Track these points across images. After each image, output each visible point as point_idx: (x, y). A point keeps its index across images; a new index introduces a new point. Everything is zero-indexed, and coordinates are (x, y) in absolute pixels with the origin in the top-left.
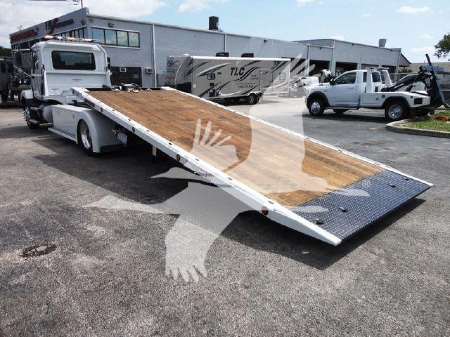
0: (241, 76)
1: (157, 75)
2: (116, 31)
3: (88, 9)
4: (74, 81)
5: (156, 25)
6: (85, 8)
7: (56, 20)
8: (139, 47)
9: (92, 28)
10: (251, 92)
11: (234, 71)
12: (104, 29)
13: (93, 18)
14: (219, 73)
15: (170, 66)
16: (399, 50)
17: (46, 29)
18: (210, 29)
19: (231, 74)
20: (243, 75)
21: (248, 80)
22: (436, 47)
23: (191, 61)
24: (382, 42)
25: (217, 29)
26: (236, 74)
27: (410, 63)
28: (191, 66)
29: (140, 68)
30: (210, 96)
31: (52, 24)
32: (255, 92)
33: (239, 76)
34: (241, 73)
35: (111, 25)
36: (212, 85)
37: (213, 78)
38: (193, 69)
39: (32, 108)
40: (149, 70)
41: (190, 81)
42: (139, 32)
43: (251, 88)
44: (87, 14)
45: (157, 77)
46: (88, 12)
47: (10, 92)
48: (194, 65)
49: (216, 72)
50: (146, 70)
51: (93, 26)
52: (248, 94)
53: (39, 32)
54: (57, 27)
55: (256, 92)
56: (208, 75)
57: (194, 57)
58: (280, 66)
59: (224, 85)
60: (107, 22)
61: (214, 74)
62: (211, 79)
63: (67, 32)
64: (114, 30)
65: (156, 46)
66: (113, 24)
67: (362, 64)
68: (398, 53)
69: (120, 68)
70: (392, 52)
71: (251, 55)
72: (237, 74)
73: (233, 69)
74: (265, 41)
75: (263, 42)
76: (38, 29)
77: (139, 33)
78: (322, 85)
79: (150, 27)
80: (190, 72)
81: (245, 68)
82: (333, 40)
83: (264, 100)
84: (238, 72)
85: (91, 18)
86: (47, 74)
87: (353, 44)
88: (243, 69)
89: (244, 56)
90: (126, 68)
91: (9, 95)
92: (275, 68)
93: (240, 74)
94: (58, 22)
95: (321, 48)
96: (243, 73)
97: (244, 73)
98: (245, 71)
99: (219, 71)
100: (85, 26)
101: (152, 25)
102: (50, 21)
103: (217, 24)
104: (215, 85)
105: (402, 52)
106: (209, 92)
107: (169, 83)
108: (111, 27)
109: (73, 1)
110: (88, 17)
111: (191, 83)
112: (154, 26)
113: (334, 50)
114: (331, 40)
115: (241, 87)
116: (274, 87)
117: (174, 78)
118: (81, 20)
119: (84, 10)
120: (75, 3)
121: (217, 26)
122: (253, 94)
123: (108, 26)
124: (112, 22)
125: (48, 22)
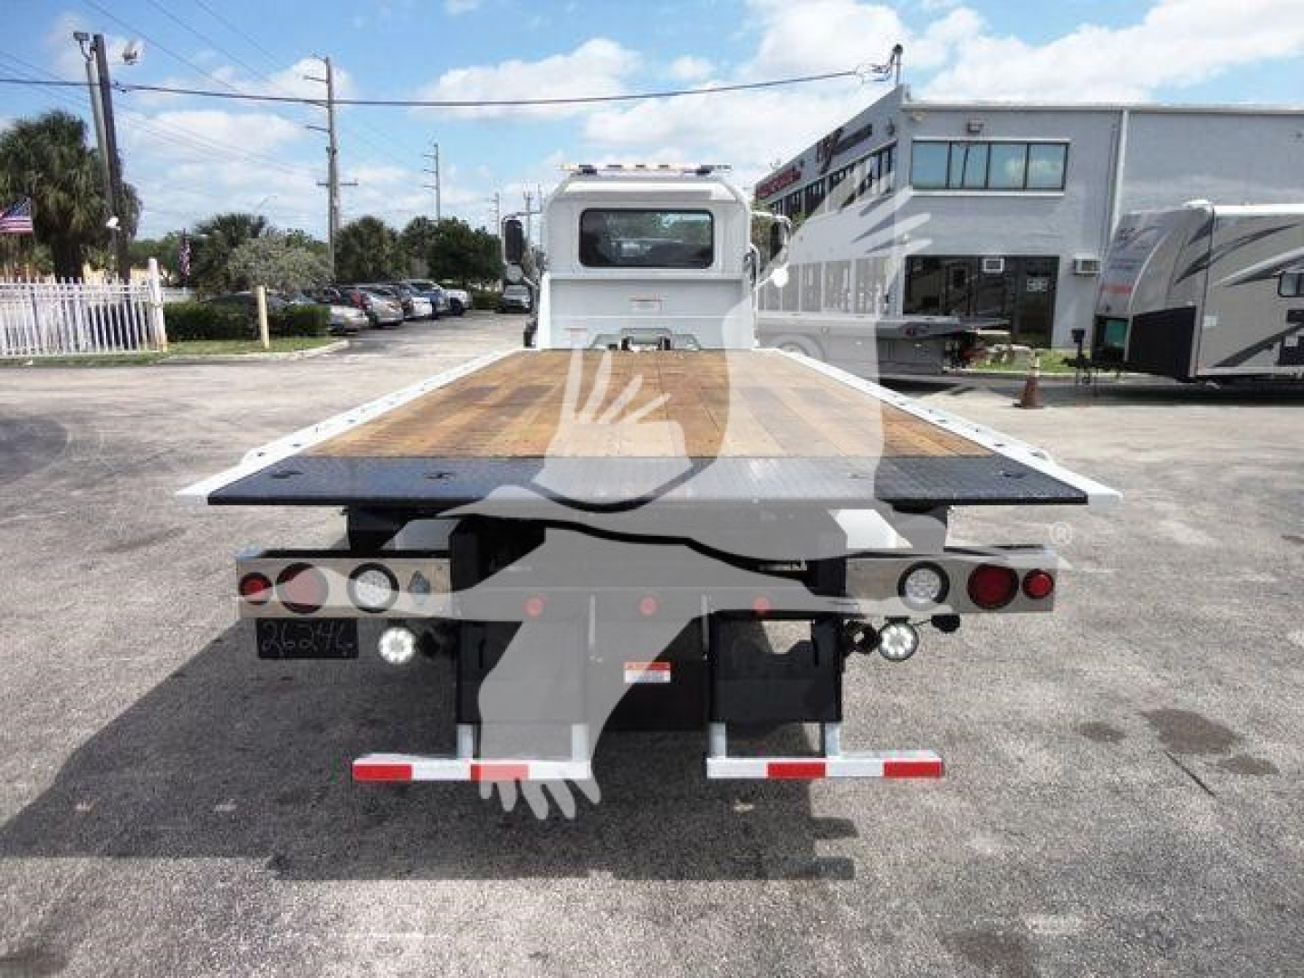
2: (990, 143)
3: (909, 86)
5: (1136, 112)
6: (903, 87)
7: (840, 131)
8: (1062, 188)
9: (916, 143)
12: (950, 143)
15: (1122, 247)
17: (818, 160)
23: (1209, 225)
28: (1202, 247)
29: (1054, 260)
30: (1279, 361)
31: (829, 145)
35: (973, 128)
36: (1298, 316)
38: (1207, 256)
40: (1086, 263)
41: (1190, 304)
42: (1066, 140)
44: (905, 102)
46: (908, 95)
48: (1218, 238)
50: (1075, 262)
51: (918, 138)
53: (804, 171)
54: (837, 153)
56: (1280, 277)
57: (1221, 210)
60: (960, 122)
62: (1297, 295)
63: (854, 164)
64: (984, 143)
66: (981, 126)
69: (985, 262)
76: (802, 163)
77: (1067, 145)
79: (1111, 120)
80: (1197, 267)
85: (914, 114)
90: (1006, 258)
94: (842, 138)
100: (894, 140)
101: (1120, 112)
102: (827, 140)
106: (1277, 346)
107: (1108, 309)
108: (976, 133)
109: (875, 71)
110: (905, 110)
111: (1193, 310)
112: (1126, 114)
117: (1128, 290)
118: (887, 123)
119: (897, 94)
120: (881, 76)
123: (963, 131)
124: (977, 120)
125: (823, 140)
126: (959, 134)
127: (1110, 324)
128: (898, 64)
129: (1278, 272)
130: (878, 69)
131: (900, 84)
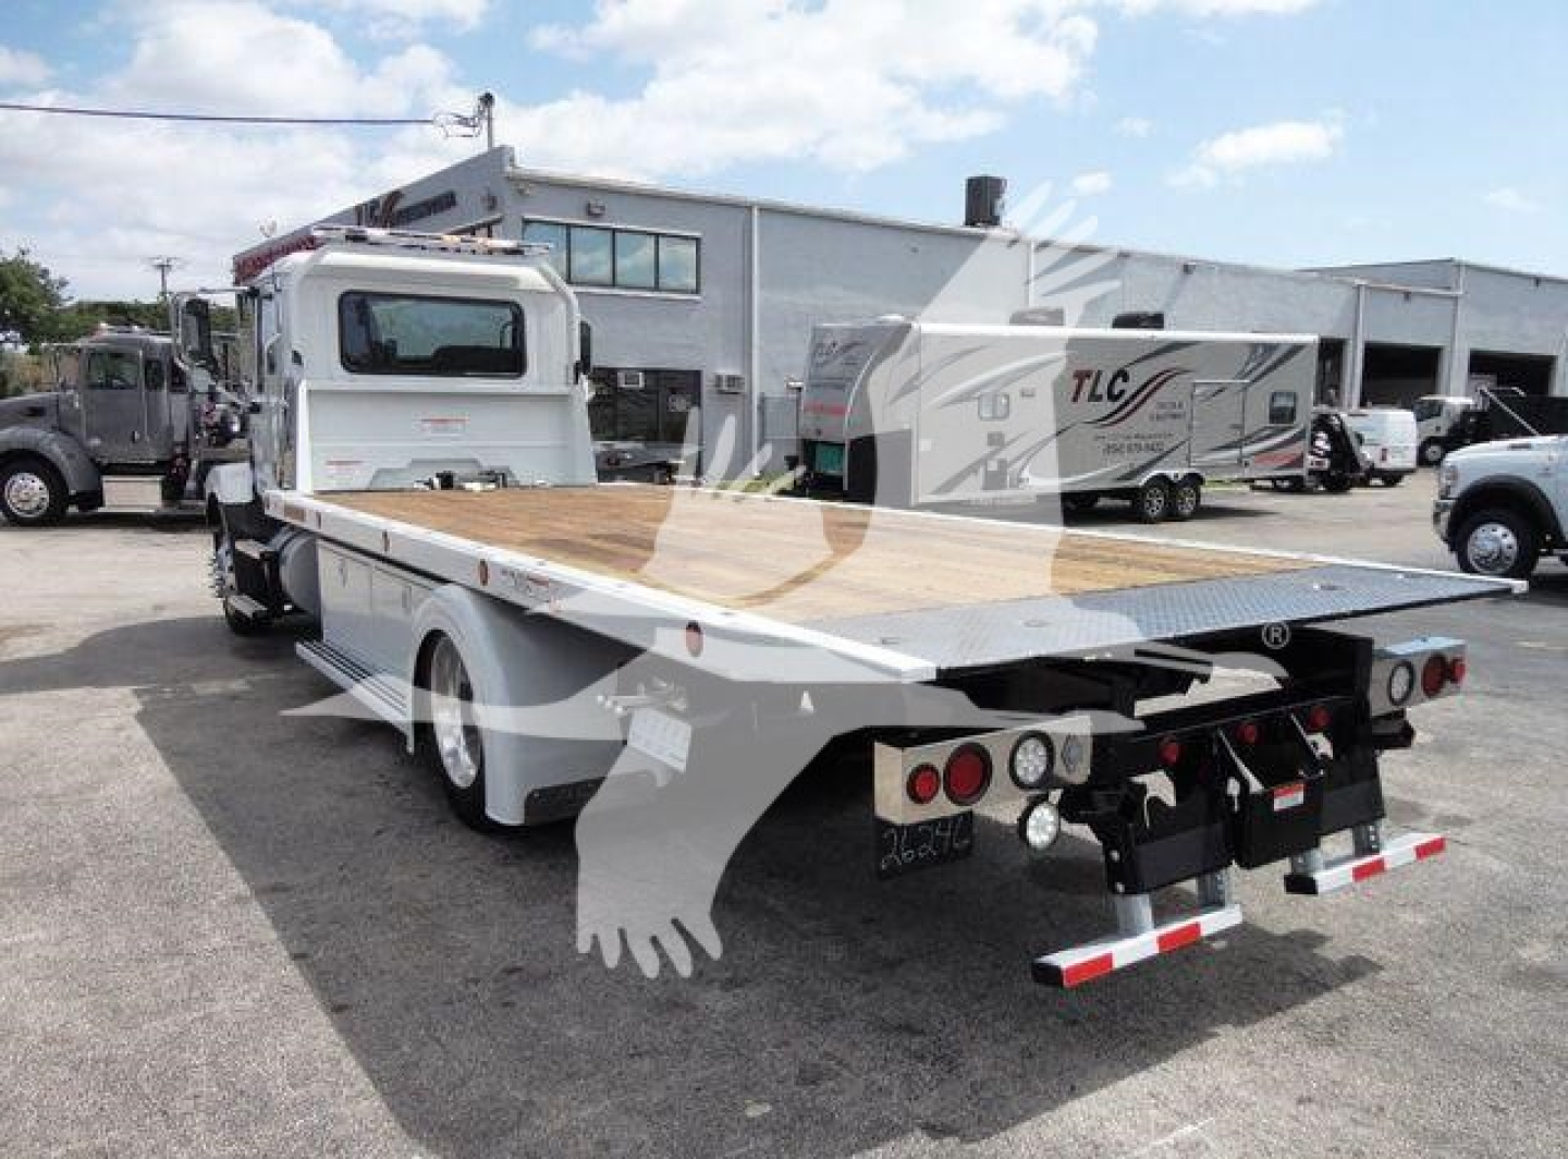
0: (1117, 404)
1: (763, 400)
2: (614, 231)
3: (512, 149)
4: (427, 425)
5: (768, 210)
6: (502, 148)
7: (395, 196)
8: (697, 291)
9: (527, 222)
10: (1155, 472)
11: (1088, 383)
12: (569, 226)
13: (527, 185)
15: (822, 365)
18: (970, 222)
19: (1075, 399)
20: (1122, 401)
21: (1141, 422)
23: (915, 344)
25: (997, 222)
26: (1094, 397)
28: (913, 365)
29: (697, 374)
30: (986, 488)
31: (379, 213)
32: (1171, 473)
33: (1107, 407)
34: (1116, 392)
35: (597, 211)
36: (996, 440)
37: (1000, 411)
38: (917, 376)
39: (240, 546)
40: (732, 380)
41: (906, 427)
42: (696, 234)
43: (1155, 455)
44: (509, 169)
45: (762, 409)
46: (512, 160)
47: (194, 464)
48: (927, 357)
49: (1014, 390)
50: (719, 378)
51: (528, 216)
52: (1142, 481)
55: (1175, 472)
56: (979, 399)
57: (926, 328)
58: (1274, 367)
60: (577, 200)
61: (1007, 397)
62: (994, 418)
64: (604, 229)
65: (762, 286)
66: (603, 208)
69: (621, 375)
71: (1156, 321)
72: (1099, 398)
73: (1081, 376)
74: (1187, 269)
75: (1178, 272)
77: (697, 240)
78: (1527, 447)
79: (742, 216)
80: (909, 387)
81: (1131, 371)
82: (1459, 266)
83: (1204, 502)
84: (1102, 389)
85: (522, 186)
86: (310, 392)
87: (1538, 280)
88: (1123, 374)
89: (1123, 322)
90: (646, 371)
91: (192, 476)
92: (1255, 374)
93: (1112, 397)
94: (401, 205)
95: (1408, 296)
96: (1122, 392)
97: (1127, 396)
98: (1132, 386)
99: (1022, 384)
100: (497, 216)
101: (749, 208)
102: (374, 204)
103: (999, 203)
104: (1006, 440)
106: (981, 470)
107: (819, 432)
108: (596, 216)
109: (460, 123)
110: (509, 179)
111: (909, 432)
112: (756, 212)
113: (1460, 302)
114: (1450, 267)
115: (1110, 449)
116: (1247, 450)
117: (841, 411)
118: (484, 193)
119: (497, 157)
120: (468, 131)
121: (998, 211)
122: (1163, 478)
123: (583, 213)
124: (597, 201)
125: (365, 205)
126: (579, 218)
127: (820, 450)
128: (490, 119)
129: (978, 394)
130: (464, 121)
131: (496, 144)
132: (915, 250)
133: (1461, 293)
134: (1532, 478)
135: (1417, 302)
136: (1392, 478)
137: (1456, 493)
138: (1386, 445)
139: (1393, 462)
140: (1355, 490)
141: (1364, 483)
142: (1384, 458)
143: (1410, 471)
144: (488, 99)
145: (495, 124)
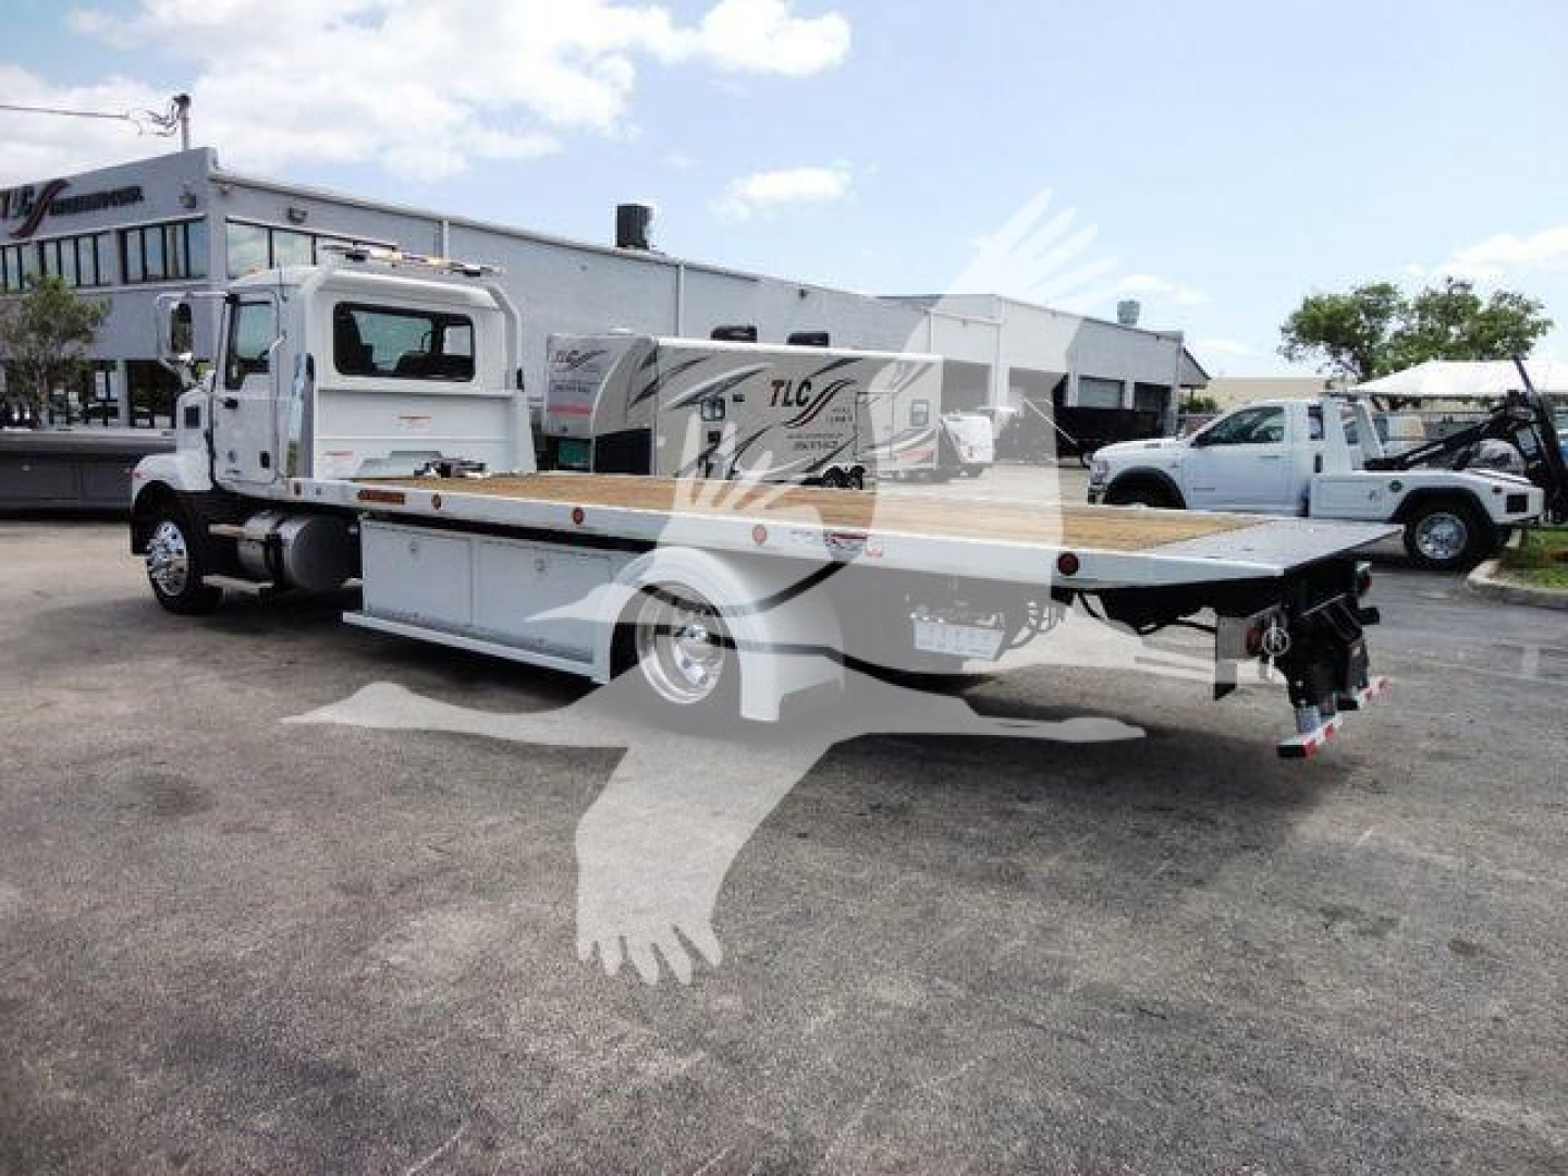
0: (803, 409)
2: (315, 236)
3: (215, 151)
4: (403, 421)
5: (456, 224)
6: (203, 151)
7: (58, 185)
9: (228, 221)
10: (829, 466)
11: (783, 390)
12: (271, 229)
13: (229, 187)
14: (738, 399)
16: (1177, 338)
18: (621, 244)
19: (773, 404)
20: (807, 405)
21: (820, 424)
22: (1284, 330)
23: (653, 356)
24: (1128, 310)
25: (644, 245)
26: (787, 403)
27: (1208, 378)
28: (650, 374)
31: (33, 200)
32: (842, 466)
33: (797, 410)
34: (802, 397)
35: (298, 216)
36: (714, 438)
37: (718, 413)
38: (655, 382)
41: (646, 426)
42: (393, 244)
43: (830, 451)
44: (212, 169)
46: (215, 163)
48: (662, 366)
49: (727, 396)
51: (231, 217)
52: (822, 472)
54: (53, 213)
55: (845, 465)
56: (703, 402)
57: (664, 341)
58: (914, 379)
59: (752, 439)
60: (281, 203)
61: (723, 401)
62: (713, 418)
63: (106, 233)
64: (305, 233)
66: (304, 214)
67: (1083, 378)
68: (1175, 345)
70: (1162, 341)
71: (823, 339)
73: (778, 384)
74: (803, 294)
75: (796, 296)
80: (649, 391)
81: (812, 381)
82: (1000, 299)
84: (792, 396)
85: (226, 187)
87: (1054, 314)
88: (807, 384)
89: (795, 340)
92: (900, 386)
93: (800, 403)
94: (64, 195)
95: (965, 322)
96: (807, 399)
97: (811, 401)
98: (813, 394)
99: (735, 390)
100: (200, 214)
101: (441, 222)
102: (28, 191)
103: (645, 230)
104: (723, 438)
105: (1186, 344)
106: (703, 463)
107: (565, 430)
108: (299, 221)
109: (154, 121)
110: (214, 180)
111: (648, 430)
112: (446, 229)
113: (1002, 330)
114: (993, 299)
115: (801, 446)
116: (897, 447)
117: (587, 411)
118: (181, 192)
119: (198, 158)
120: (162, 128)
121: (646, 236)
122: (836, 470)
123: (285, 217)
124: (300, 206)
125: (16, 190)
126: (281, 221)
127: (564, 442)
128: (185, 120)
129: (701, 398)
130: (159, 120)
131: (193, 145)
132: (584, 268)
133: (1000, 321)
134: (1164, 469)
135: (971, 328)
136: (975, 471)
137: (1108, 480)
138: (972, 443)
139: (977, 458)
140: (953, 481)
141: (957, 475)
142: (971, 455)
143: (989, 465)
144: (183, 101)
145: (191, 124)
